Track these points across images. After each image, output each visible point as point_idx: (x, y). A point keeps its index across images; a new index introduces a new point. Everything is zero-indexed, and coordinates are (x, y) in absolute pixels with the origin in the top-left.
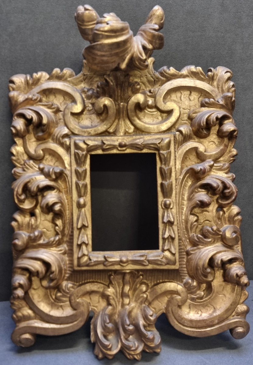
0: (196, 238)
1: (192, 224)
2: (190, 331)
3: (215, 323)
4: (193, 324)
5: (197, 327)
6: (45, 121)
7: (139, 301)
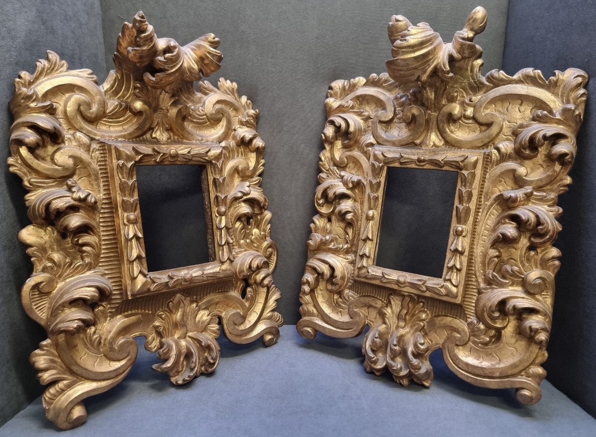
0: (490, 276)
1: (490, 259)
2: (465, 375)
3: (495, 375)
4: (468, 369)
5: (473, 373)
6: (352, 129)
7: (414, 328)
